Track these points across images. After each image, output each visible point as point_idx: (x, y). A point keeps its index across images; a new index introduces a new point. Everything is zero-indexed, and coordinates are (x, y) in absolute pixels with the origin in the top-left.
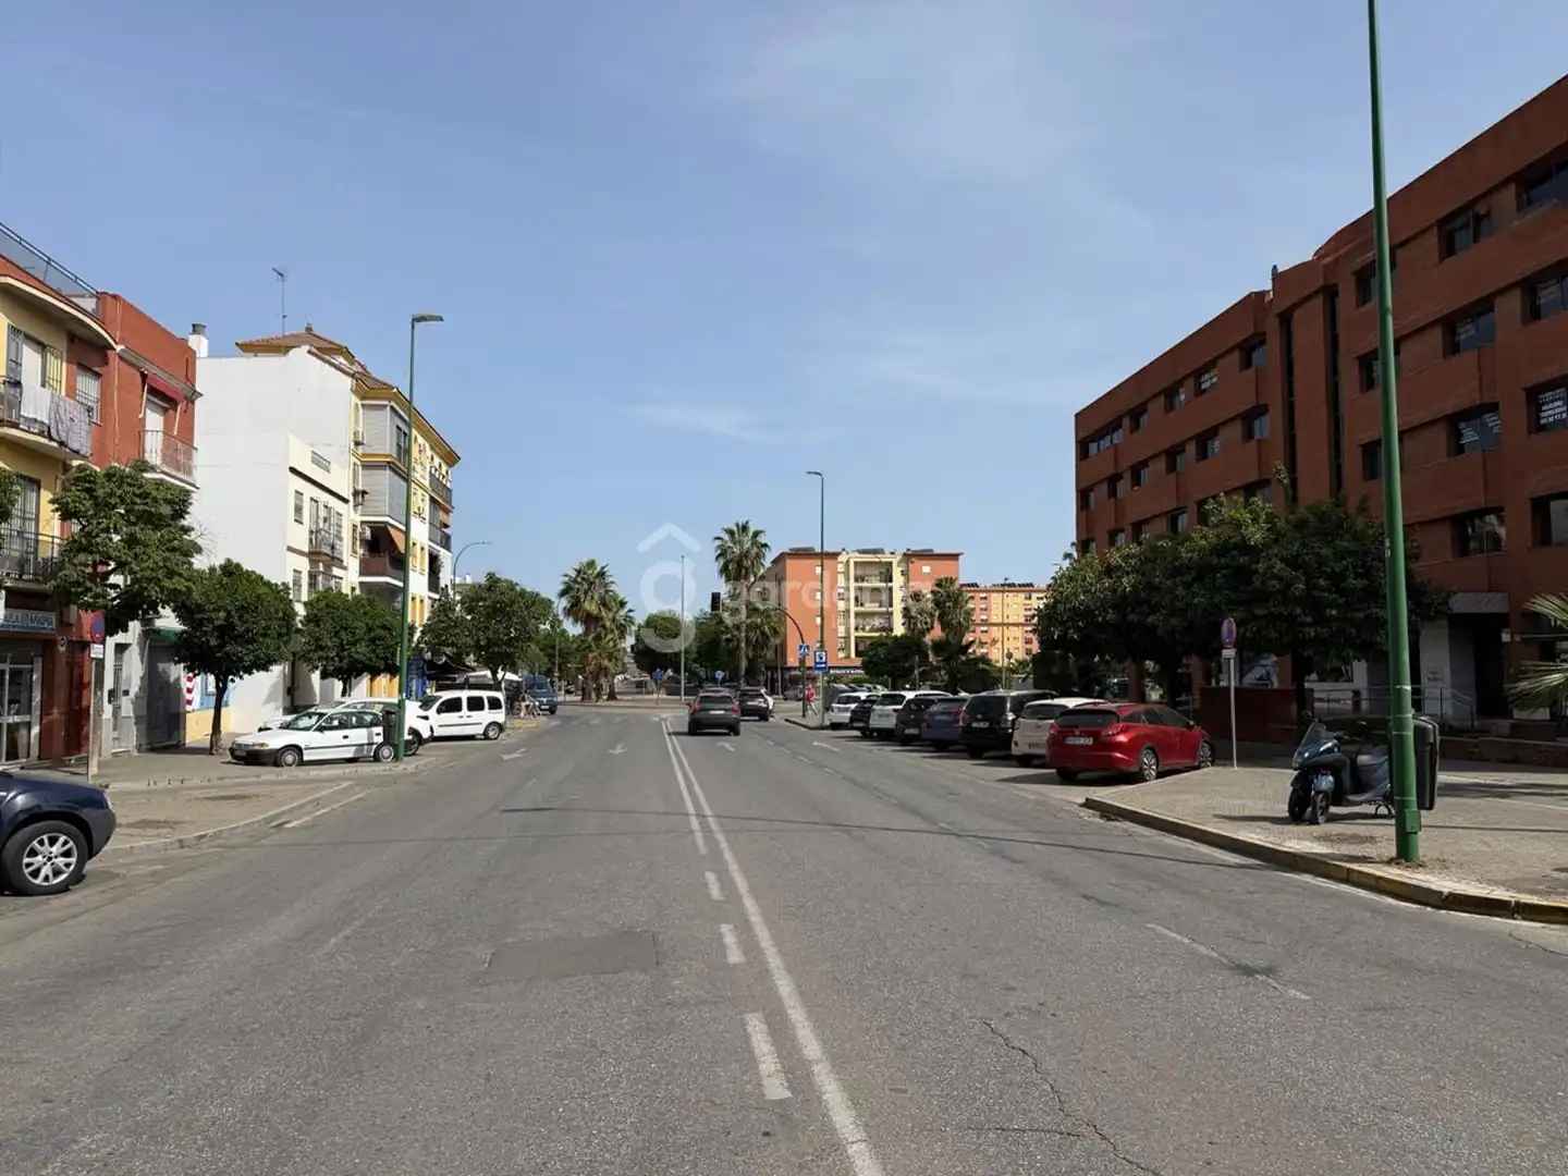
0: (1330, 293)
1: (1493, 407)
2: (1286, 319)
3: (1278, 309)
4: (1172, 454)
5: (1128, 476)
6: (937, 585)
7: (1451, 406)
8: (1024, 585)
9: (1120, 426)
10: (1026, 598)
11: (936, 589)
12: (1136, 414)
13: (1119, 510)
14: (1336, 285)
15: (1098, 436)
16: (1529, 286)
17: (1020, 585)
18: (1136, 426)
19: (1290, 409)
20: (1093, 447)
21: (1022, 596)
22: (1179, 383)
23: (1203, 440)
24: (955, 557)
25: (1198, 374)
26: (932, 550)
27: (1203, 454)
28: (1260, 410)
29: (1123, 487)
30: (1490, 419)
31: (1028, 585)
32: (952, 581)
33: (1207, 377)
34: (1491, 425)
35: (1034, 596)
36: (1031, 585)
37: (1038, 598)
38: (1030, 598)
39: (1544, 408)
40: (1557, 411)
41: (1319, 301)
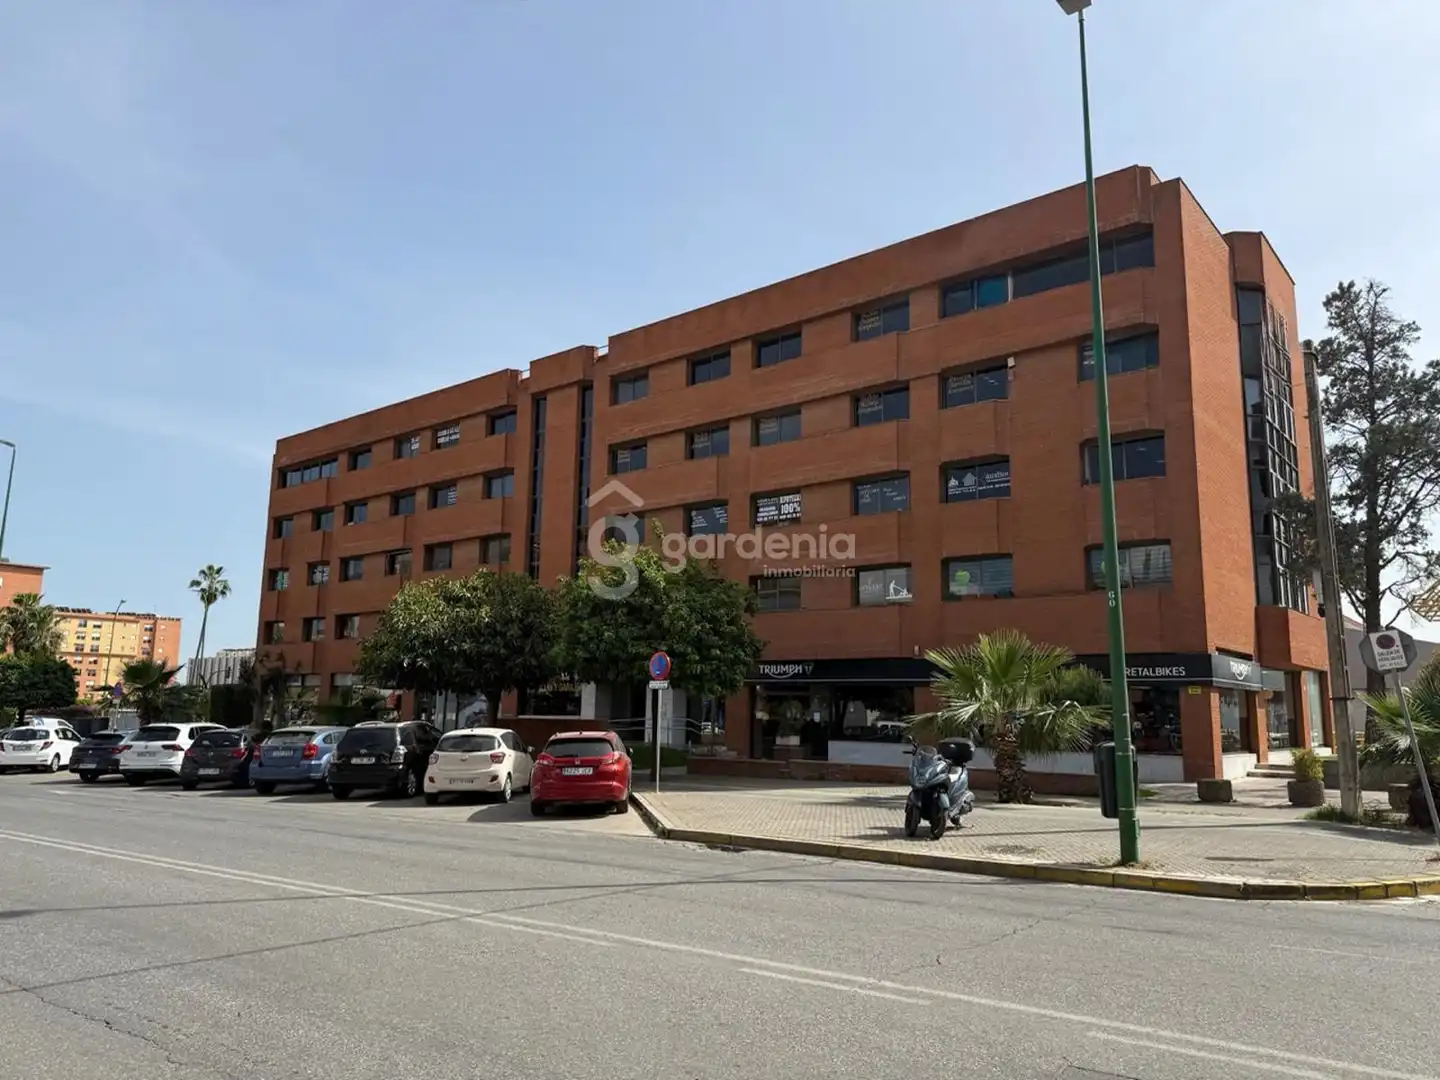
0: (585, 387)
1: (723, 504)
2: (538, 400)
3: (534, 389)
4: (398, 500)
5: (340, 511)
6: (16, 601)
7: (691, 497)
8: (79, 611)
9: (335, 460)
10: (80, 625)
11: (14, 606)
12: (356, 455)
13: (327, 541)
14: (592, 381)
15: (303, 466)
16: (757, 419)
17: (74, 611)
18: (353, 466)
19: (535, 476)
20: (293, 478)
21: (76, 622)
22: (416, 433)
23: (436, 491)
24: (39, 571)
25: (436, 429)
26: (7, 560)
27: (434, 503)
28: (505, 472)
29: (335, 521)
30: (718, 512)
31: (84, 611)
32: (36, 598)
33: (445, 432)
34: (718, 516)
35: (90, 623)
36: (89, 611)
37: (95, 626)
38: (85, 626)
39: (761, 510)
40: (772, 513)
41: (574, 391)
